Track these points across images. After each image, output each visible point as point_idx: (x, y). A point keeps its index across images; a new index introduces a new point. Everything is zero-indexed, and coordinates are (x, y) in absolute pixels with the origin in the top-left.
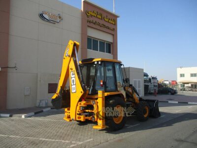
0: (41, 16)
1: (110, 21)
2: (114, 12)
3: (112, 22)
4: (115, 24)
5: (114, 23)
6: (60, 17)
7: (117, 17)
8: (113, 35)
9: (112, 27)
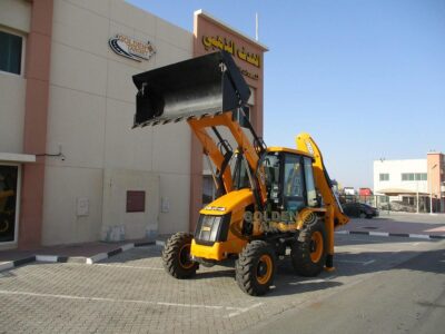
0: (114, 44)
1: (249, 59)
2: (256, 39)
3: (253, 61)
4: (260, 66)
5: (256, 63)
6: (150, 49)
7: (262, 50)
8: (255, 89)
9: (253, 71)
